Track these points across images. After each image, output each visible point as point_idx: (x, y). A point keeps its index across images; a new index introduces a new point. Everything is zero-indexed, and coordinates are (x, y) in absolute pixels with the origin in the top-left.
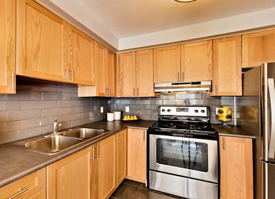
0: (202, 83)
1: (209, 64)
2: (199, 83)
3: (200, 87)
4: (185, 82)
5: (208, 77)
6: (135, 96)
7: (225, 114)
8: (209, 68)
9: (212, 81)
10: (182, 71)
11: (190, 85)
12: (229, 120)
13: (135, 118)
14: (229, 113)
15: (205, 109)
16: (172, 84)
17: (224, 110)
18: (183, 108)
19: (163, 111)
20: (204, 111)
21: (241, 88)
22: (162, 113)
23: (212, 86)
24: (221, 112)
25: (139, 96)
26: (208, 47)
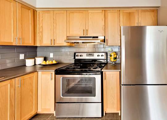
0: (99, 38)
1: (103, 25)
2: (97, 37)
3: (98, 40)
4: (88, 36)
5: (102, 33)
7: (113, 57)
8: (103, 28)
9: (105, 37)
10: (86, 29)
11: (91, 38)
12: (115, 60)
13: (54, 62)
14: (115, 56)
16: (80, 37)
17: (112, 54)
18: (90, 54)
19: (77, 56)
20: (103, 56)
21: (120, 41)
22: (76, 58)
23: (104, 39)
24: (111, 56)
25: (56, 45)
26: (102, 14)
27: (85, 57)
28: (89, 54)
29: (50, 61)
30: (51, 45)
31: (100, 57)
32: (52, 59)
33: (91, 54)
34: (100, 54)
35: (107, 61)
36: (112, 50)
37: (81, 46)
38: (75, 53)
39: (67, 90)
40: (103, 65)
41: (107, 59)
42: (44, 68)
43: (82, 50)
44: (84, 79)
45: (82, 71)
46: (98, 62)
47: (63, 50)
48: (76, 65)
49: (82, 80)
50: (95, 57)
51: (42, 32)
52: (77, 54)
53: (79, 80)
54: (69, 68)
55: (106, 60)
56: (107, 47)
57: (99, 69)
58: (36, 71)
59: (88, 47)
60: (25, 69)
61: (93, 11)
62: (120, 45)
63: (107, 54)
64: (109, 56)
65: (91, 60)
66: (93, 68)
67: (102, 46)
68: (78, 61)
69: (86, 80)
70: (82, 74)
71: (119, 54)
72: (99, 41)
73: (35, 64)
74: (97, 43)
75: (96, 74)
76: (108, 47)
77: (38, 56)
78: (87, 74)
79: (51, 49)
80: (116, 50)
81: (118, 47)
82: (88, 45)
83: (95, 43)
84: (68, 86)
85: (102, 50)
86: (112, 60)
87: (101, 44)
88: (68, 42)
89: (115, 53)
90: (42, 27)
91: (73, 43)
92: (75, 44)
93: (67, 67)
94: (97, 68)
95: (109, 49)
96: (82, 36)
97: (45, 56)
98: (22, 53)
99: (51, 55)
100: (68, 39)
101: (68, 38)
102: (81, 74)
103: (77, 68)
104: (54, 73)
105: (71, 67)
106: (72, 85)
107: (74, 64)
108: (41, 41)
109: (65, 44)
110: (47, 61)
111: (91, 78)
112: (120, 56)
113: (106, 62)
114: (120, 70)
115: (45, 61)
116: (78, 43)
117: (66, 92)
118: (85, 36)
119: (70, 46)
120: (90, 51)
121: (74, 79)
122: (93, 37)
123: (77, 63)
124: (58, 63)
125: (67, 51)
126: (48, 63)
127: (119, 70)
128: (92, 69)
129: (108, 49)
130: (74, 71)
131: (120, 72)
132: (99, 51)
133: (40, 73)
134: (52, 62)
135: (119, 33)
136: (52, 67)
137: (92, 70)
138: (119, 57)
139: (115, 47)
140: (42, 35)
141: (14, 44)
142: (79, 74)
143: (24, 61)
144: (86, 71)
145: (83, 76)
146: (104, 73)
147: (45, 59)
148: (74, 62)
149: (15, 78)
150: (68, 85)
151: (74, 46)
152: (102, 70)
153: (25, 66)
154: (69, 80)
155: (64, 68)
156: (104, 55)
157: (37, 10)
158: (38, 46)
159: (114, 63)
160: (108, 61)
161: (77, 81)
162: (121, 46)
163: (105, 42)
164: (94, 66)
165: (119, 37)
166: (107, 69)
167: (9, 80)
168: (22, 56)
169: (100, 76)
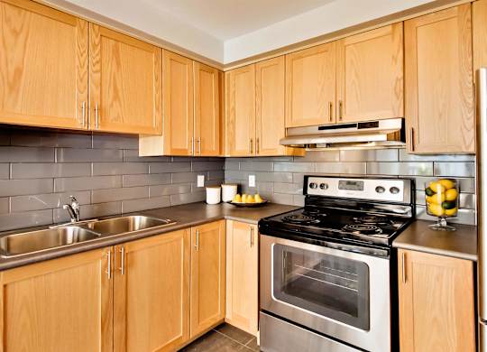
0: (382, 125)
1: (397, 80)
2: (375, 124)
3: (377, 133)
4: (345, 121)
5: (393, 109)
6: (254, 155)
7: (439, 198)
8: (395, 88)
9: (403, 120)
10: (339, 99)
11: (355, 129)
12: (450, 212)
13: (258, 200)
14: (451, 195)
15: (400, 184)
16: (321, 128)
17: (438, 188)
18: (352, 182)
19: (311, 186)
20: (398, 190)
21: (473, 133)
22: (310, 192)
23: (403, 130)
24: (430, 192)
25: (261, 154)
26: (393, 38)
27: (334, 190)
28: (349, 183)
29: (250, 197)
30: (250, 155)
31: (386, 196)
32: (253, 192)
33: (355, 183)
34: (387, 184)
35: (413, 211)
36: (436, 171)
37: (323, 156)
38: (306, 178)
39: (286, 284)
40: (398, 226)
41: (413, 205)
42: (237, 213)
43: (325, 169)
44: (331, 260)
45: (325, 233)
46: (379, 210)
47: (277, 167)
48: (308, 215)
49: (325, 262)
50: (368, 192)
51: (233, 123)
52: (311, 180)
53: (317, 260)
54: (290, 221)
55: (409, 208)
56: (412, 158)
57: (384, 239)
58: (223, 218)
59: (343, 160)
60: (204, 210)
61: (361, 38)
62: (472, 149)
63: (413, 183)
64: (421, 194)
65: (353, 204)
66: (362, 232)
67: (393, 155)
68: (313, 202)
69: (337, 266)
70: (327, 246)
71: (469, 186)
72: (383, 137)
73: (221, 202)
74: (373, 144)
75: (371, 254)
76: (418, 158)
77: (226, 182)
78: (340, 248)
79: (251, 165)
80: (458, 169)
81: (464, 158)
82: (342, 153)
83: (369, 145)
84: (288, 272)
85: (395, 170)
86: (439, 210)
87: (389, 147)
88: (289, 146)
89: (448, 184)
90: (234, 109)
91: (300, 147)
92: (307, 149)
93: (286, 215)
94: (373, 232)
95: (423, 166)
96: (327, 123)
97: (239, 182)
98: (201, 173)
99: (252, 181)
100: (289, 137)
101: (290, 134)
102: (323, 245)
103: (312, 224)
104: (256, 228)
105: (297, 217)
106: (299, 271)
107: (303, 211)
108: (232, 144)
109: (282, 151)
110: (244, 196)
111: (355, 262)
112: (475, 197)
113: (410, 215)
114: (475, 258)
115: (238, 196)
116: (314, 146)
117: (284, 287)
118: (333, 123)
119: (294, 157)
120: (351, 172)
121: (304, 257)
122: (362, 125)
123: (312, 209)
124: (266, 204)
125: (285, 170)
126: (245, 199)
127: (469, 252)
128: (357, 233)
129: (419, 168)
130: (303, 230)
131: (475, 264)
132: (383, 172)
133: (230, 223)
134: (253, 197)
135: (471, 101)
136: (254, 211)
137: (358, 238)
138: (469, 200)
139: (452, 158)
140: (234, 128)
141: (189, 154)
142: (318, 244)
143: (203, 191)
144: (337, 238)
145: (328, 251)
146: (400, 253)
147: (240, 190)
148: (303, 205)
149: (190, 226)
150: (289, 269)
151: (303, 155)
152: (395, 244)
153: (205, 202)
154: (290, 254)
155: (278, 219)
156: (401, 188)
157: (225, 70)
158: (226, 156)
159: (444, 223)
160: (418, 210)
161: (312, 264)
162: (478, 154)
163: (403, 139)
164: (363, 223)
165: (471, 115)
166: (413, 240)
167: (183, 231)
168: (201, 181)
169: (386, 263)
